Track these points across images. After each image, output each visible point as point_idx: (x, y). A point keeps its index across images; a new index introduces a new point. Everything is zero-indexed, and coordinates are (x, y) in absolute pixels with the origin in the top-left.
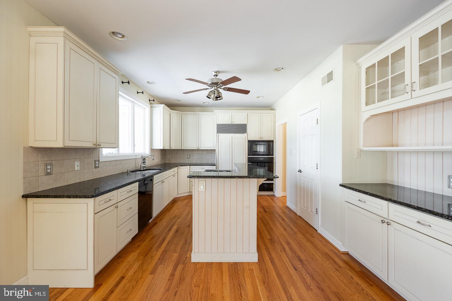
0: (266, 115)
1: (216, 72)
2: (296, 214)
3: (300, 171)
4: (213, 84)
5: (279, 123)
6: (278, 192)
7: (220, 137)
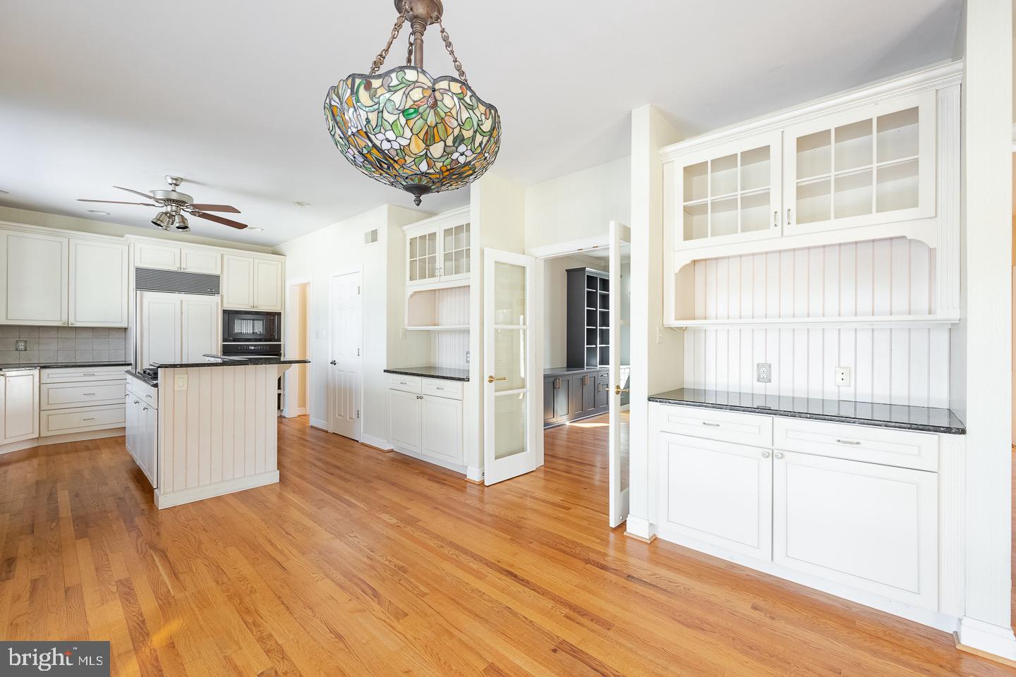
0: (265, 263)
1: (176, 179)
2: (327, 432)
3: (334, 363)
4: (168, 201)
5: (292, 282)
6: (291, 410)
7: (144, 299)
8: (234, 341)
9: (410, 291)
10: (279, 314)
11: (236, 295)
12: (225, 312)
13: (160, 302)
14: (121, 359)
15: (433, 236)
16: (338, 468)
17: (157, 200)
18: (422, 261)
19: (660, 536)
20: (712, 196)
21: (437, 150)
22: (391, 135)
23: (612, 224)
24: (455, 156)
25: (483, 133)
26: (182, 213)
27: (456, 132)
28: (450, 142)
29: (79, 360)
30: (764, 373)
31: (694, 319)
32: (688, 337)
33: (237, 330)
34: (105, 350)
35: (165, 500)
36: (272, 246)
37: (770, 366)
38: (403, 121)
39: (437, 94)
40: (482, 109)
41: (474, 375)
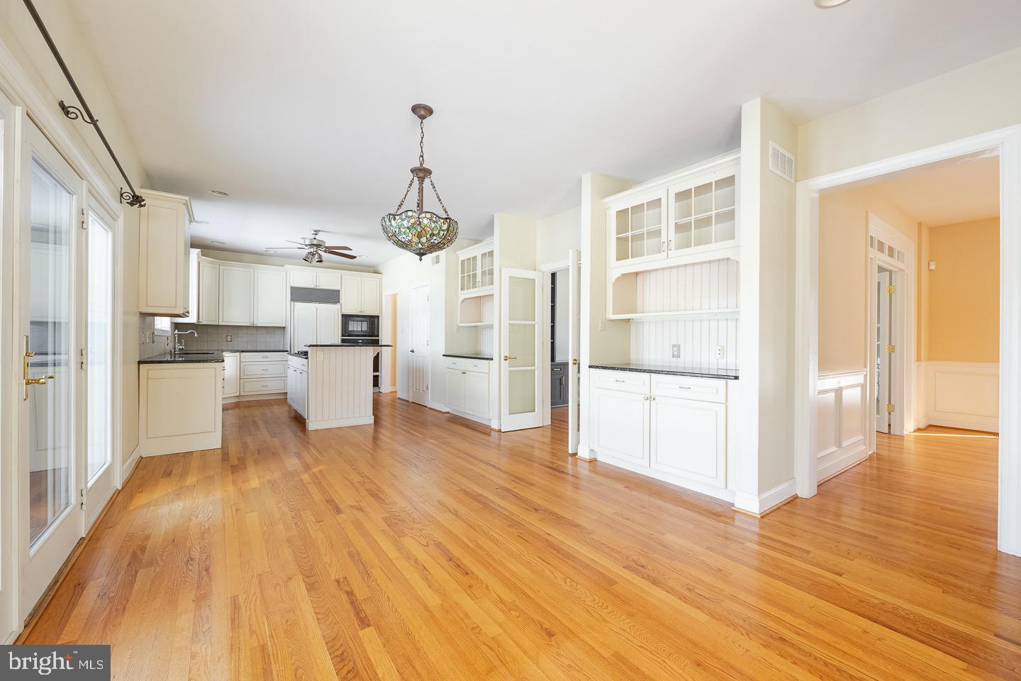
0: (369, 279)
1: (316, 231)
2: (408, 401)
3: (412, 351)
4: (312, 245)
5: (386, 293)
6: (385, 387)
7: (296, 308)
8: (349, 336)
9: (462, 298)
10: (378, 317)
11: (350, 304)
12: (343, 315)
13: (306, 310)
14: (281, 349)
15: (475, 258)
16: (411, 419)
17: (306, 245)
18: (469, 276)
19: (599, 459)
20: (632, 231)
21: (424, 240)
22: (404, 236)
23: (571, 251)
24: (432, 241)
25: (443, 231)
26: (319, 252)
27: (430, 232)
28: (428, 236)
29: (259, 349)
30: (676, 351)
31: (636, 313)
32: (633, 328)
33: (350, 329)
34: (272, 342)
35: (311, 426)
36: (374, 267)
37: (679, 346)
38: (408, 231)
39: (420, 220)
40: (442, 221)
41: (496, 357)
